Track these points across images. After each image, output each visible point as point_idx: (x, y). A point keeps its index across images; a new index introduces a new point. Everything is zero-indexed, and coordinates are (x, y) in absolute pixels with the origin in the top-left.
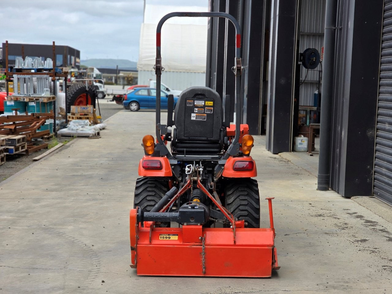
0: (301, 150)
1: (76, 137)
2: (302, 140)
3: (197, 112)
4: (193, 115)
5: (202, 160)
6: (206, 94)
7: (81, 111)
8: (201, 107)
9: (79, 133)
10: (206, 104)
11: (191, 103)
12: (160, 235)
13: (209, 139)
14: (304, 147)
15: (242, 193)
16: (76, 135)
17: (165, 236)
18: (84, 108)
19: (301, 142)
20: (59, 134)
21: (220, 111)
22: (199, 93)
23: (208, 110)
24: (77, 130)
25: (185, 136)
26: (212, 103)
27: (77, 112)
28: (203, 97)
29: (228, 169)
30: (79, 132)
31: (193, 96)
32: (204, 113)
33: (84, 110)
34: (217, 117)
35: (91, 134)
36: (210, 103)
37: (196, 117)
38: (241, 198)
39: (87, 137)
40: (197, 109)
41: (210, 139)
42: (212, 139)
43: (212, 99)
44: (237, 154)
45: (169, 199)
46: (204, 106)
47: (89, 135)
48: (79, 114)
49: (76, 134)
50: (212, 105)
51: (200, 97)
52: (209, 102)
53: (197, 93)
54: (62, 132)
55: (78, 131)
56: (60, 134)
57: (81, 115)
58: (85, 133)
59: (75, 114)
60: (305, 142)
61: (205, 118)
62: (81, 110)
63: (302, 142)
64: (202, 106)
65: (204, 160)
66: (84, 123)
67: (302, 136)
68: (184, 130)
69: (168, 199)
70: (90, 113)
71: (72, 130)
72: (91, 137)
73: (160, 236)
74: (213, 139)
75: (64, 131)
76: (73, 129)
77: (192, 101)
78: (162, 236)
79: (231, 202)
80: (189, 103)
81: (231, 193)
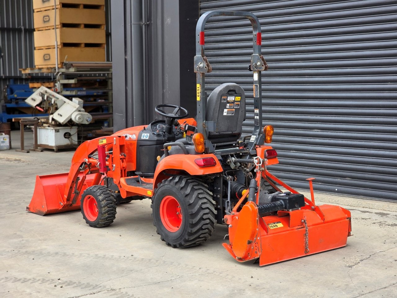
0: (4, 149)
2: (4, 138)
3: (228, 107)
4: (225, 110)
6: (237, 90)
8: (232, 103)
10: (236, 100)
11: (225, 100)
13: (234, 132)
14: (6, 145)
17: (273, 225)
19: (3, 140)
21: (244, 105)
22: (232, 89)
23: (236, 105)
25: (217, 132)
26: (240, 98)
28: (234, 93)
31: (227, 93)
32: (233, 108)
34: (242, 112)
36: (238, 98)
37: (227, 113)
40: (228, 105)
43: (240, 94)
46: (234, 101)
50: (240, 100)
51: (232, 93)
53: (230, 89)
60: (7, 140)
61: (234, 113)
63: (5, 140)
67: (3, 134)
73: (269, 226)
74: (236, 132)
77: (226, 97)
78: (271, 226)
80: (223, 99)
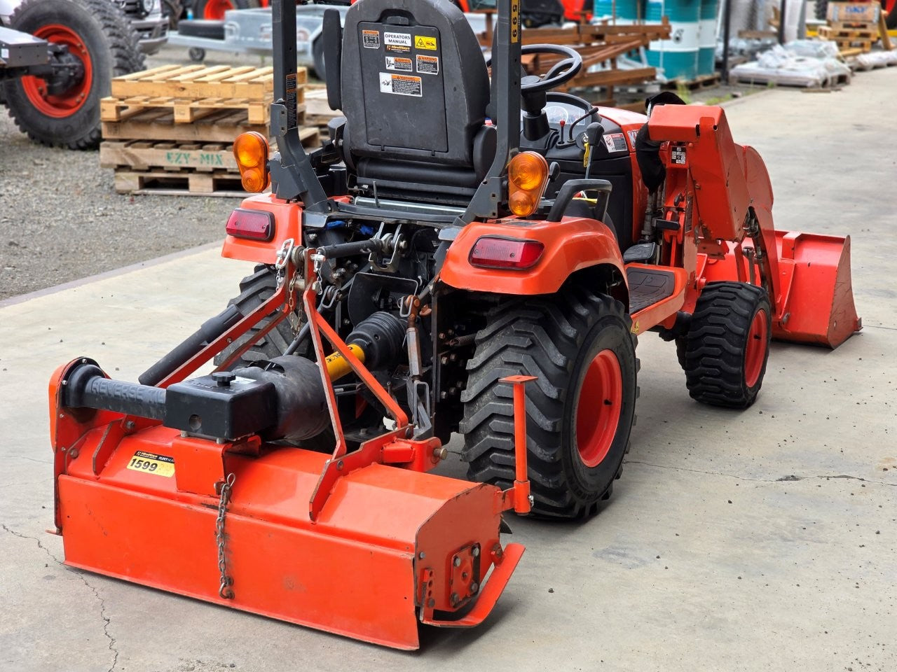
1: (772, 87)
3: (392, 68)
4: (385, 77)
5: (405, 222)
6: (416, 12)
7: (846, 16)
8: (404, 54)
9: (781, 77)
10: (418, 46)
11: (373, 40)
12: (136, 455)
13: (439, 155)
15: (514, 341)
16: (775, 81)
17: (146, 460)
18: (856, 10)
20: (734, 77)
21: (460, 69)
22: (395, 7)
23: (424, 63)
24: (779, 67)
25: (371, 140)
26: (433, 40)
27: (836, 19)
28: (406, 21)
29: (456, 260)
30: (784, 72)
31: (377, 17)
32: (414, 73)
33: (856, 14)
34: (455, 89)
35: (810, 80)
36: (428, 42)
37: (393, 85)
38: (510, 356)
39: (800, 86)
40: (391, 59)
41: (439, 157)
42: (445, 155)
43: (433, 29)
44: (491, 212)
45: (205, 343)
46: (412, 52)
47: (807, 82)
48: (841, 24)
49: (774, 77)
50: (434, 48)
51: (400, 19)
52: (425, 39)
53: (389, 7)
54: (742, 72)
55: (781, 70)
56: (736, 76)
57: (846, 26)
58: (796, 78)
59: (833, 25)
61: (419, 90)
62: (849, 14)
64: (406, 50)
65: (410, 220)
66: (815, 49)
68: (364, 123)
69: (202, 341)
70: (871, 21)
71: (767, 66)
72: (812, 87)
73: (135, 457)
74: (450, 157)
75: (746, 70)
76: (770, 65)
77: (374, 33)
78: (138, 458)
79: (475, 367)
80: (369, 40)
81: (487, 335)
